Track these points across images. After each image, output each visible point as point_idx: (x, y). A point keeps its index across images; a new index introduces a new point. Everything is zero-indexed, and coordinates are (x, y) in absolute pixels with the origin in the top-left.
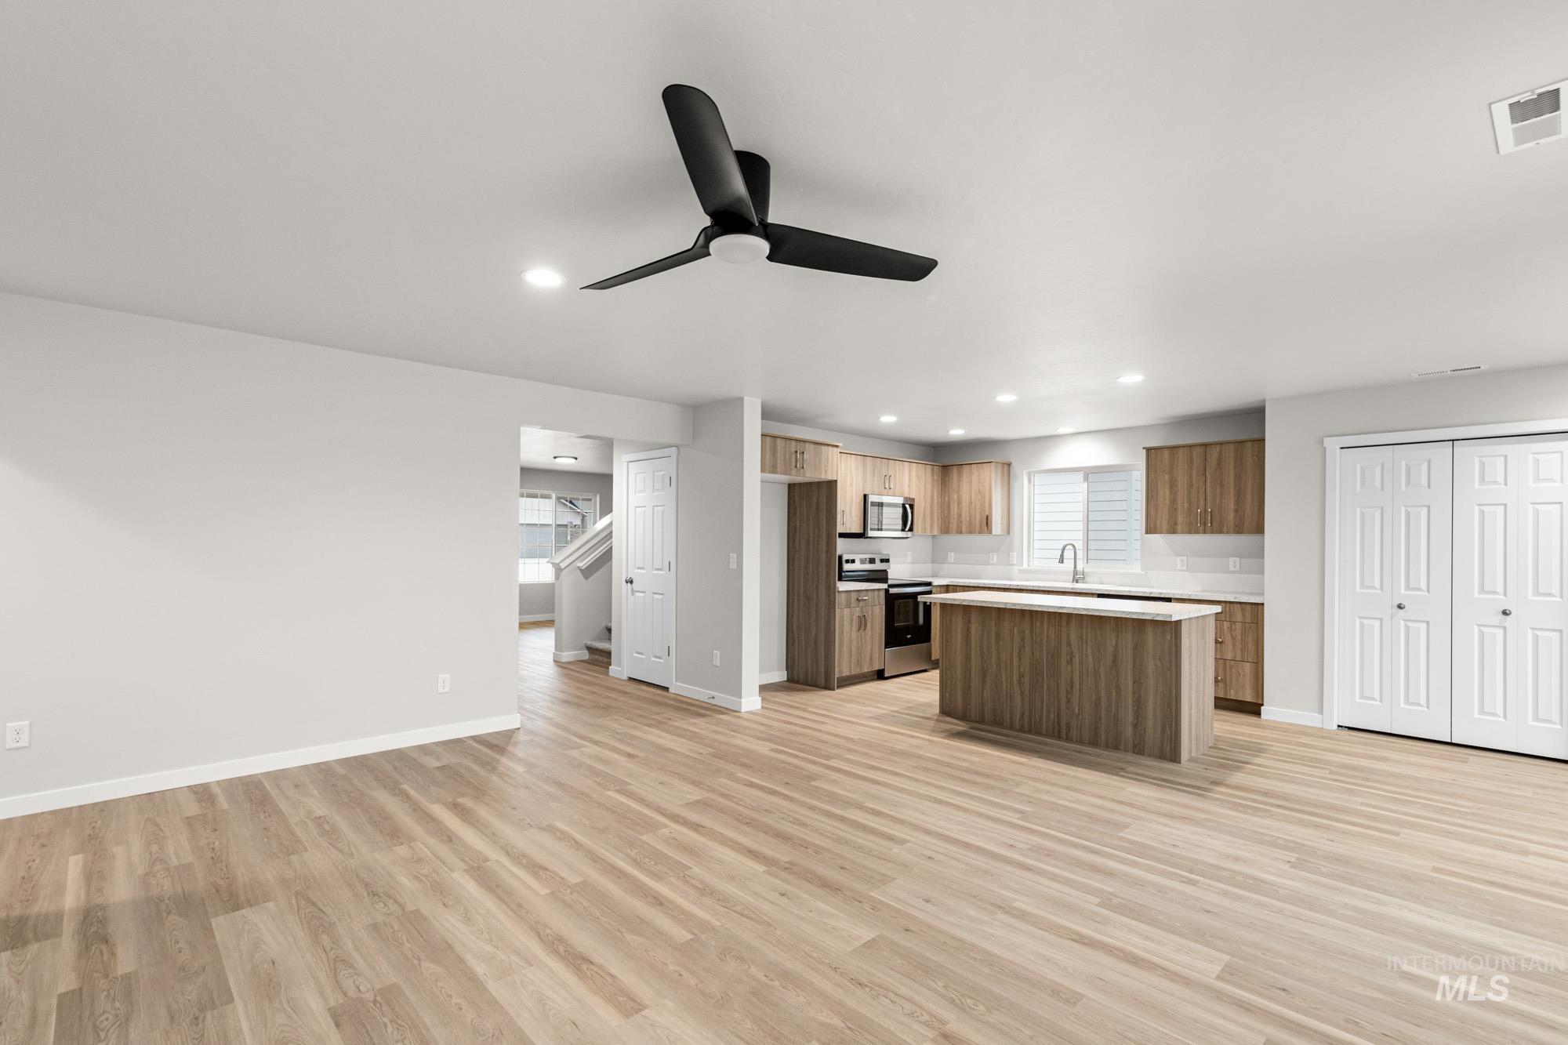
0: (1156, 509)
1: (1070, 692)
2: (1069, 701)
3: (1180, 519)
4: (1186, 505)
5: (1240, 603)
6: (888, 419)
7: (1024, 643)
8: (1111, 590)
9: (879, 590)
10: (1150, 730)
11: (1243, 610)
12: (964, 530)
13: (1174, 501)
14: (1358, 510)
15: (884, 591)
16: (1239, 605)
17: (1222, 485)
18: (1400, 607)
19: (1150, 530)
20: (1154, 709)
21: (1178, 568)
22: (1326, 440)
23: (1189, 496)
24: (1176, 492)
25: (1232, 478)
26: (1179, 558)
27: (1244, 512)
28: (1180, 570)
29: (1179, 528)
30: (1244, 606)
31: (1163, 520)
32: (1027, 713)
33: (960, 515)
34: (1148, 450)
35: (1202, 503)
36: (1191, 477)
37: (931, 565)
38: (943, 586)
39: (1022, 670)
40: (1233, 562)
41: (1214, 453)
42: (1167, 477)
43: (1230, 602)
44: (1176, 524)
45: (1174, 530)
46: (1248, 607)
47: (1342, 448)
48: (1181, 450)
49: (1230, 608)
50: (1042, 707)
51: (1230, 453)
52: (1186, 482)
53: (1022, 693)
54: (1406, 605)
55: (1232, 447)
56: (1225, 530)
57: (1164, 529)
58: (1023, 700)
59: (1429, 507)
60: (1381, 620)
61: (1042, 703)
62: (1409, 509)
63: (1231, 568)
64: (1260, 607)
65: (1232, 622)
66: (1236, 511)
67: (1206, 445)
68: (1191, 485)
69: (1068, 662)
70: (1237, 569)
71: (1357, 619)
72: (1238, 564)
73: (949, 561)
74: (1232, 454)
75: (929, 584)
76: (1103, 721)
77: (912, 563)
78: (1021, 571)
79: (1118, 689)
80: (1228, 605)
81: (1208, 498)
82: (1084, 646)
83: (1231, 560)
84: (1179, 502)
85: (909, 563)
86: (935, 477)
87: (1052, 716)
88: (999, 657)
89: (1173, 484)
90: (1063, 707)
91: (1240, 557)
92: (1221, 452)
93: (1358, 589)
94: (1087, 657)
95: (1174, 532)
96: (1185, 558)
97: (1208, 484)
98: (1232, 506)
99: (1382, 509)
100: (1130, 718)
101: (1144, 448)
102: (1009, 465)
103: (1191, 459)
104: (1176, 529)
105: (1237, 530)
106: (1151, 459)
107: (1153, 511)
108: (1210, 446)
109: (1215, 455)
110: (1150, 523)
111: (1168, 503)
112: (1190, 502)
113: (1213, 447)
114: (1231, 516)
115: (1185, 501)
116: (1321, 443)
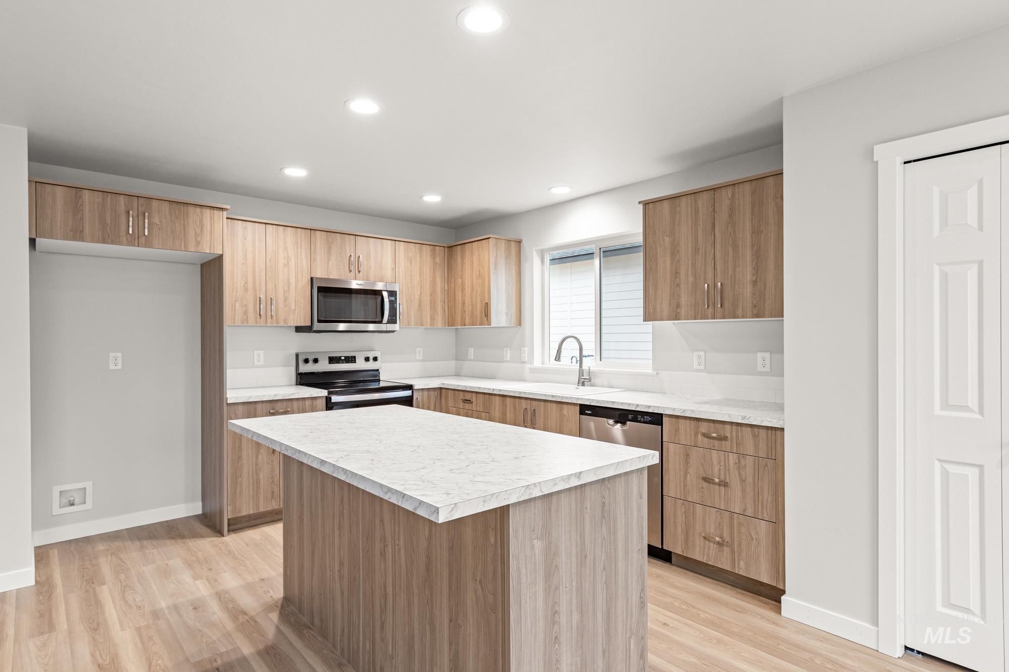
0: (657, 287)
1: (383, 610)
3: (684, 299)
4: (691, 279)
5: (752, 426)
6: (295, 173)
7: (343, 509)
8: (593, 400)
9: (315, 398)
11: (755, 436)
12: (467, 321)
13: (676, 274)
14: (936, 269)
15: (324, 400)
16: (749, 429)
17: (735, 247)
19: (649, 316)
21: (695, 367)
22: (876, 148)
23: (694, 265)
24: (678, 261)
25: (748, 234)
26: (696, 353)
27: (765, 285)
28: (698, 371)
29: (683, 311)
30: (756, 430)
31: (664, 305)
33: (464, 303)
34: (646, 204)
35: (710, 275)
36: (696, 238)
37: (454, 361)
38: (435, 389)
39: (342, 554)
40: (762, 359)
41: (726, 197)
42: (667, 239)
43: (738, 424)
44: (678, 306)
45: (676, 316)
46: (763, 433)
47: (905, 163)
48: (686, 200)
49: (737, 431)
51: (745, 194)
52: (690, 245)
53: (342, 593)
55: (747, 187)
56: (740, 312)
57: (666, 315)
58: (343, 607)
60: (980, 467)
61: (359, 619)
63: (760, 368)
64: (779, 433)
65: (741, 455)
66: (755, 283)
67: (714, 189)
68: (696, 251)
70: (767, 369)
71: (937, 464)
72: (768, 361)
73: (469, 358)
75: (410, 387)
77: (423, 361)
78: (533, 370)
79: (433, 628)
80: (734, 428)
81: (718, 267)
83: (760, 355)
84: (683, 277)
85: (420, 361)
86: (438, 260)
89: (674, 251)
90: (378, 636)
91: (771, 352)
93: (937, 411)
95: (677, 318)
96: (702, 354)
97: (718, 246)
98: (749, 276)
99: (981, 264)
101: (640, 203)
102: (519, 242)
103: (697, 211)
104: (679, 313)
105: (755, 312)
106: (648, 218)
107: (651, 292)
108: (719, 191)
109: (726, 202)
110: (649, 306)
111: (668, 275)
112: (695, 275)
113: (724, 191)
114: (747, 291)
115: (690, 273)
116: (871, 155)
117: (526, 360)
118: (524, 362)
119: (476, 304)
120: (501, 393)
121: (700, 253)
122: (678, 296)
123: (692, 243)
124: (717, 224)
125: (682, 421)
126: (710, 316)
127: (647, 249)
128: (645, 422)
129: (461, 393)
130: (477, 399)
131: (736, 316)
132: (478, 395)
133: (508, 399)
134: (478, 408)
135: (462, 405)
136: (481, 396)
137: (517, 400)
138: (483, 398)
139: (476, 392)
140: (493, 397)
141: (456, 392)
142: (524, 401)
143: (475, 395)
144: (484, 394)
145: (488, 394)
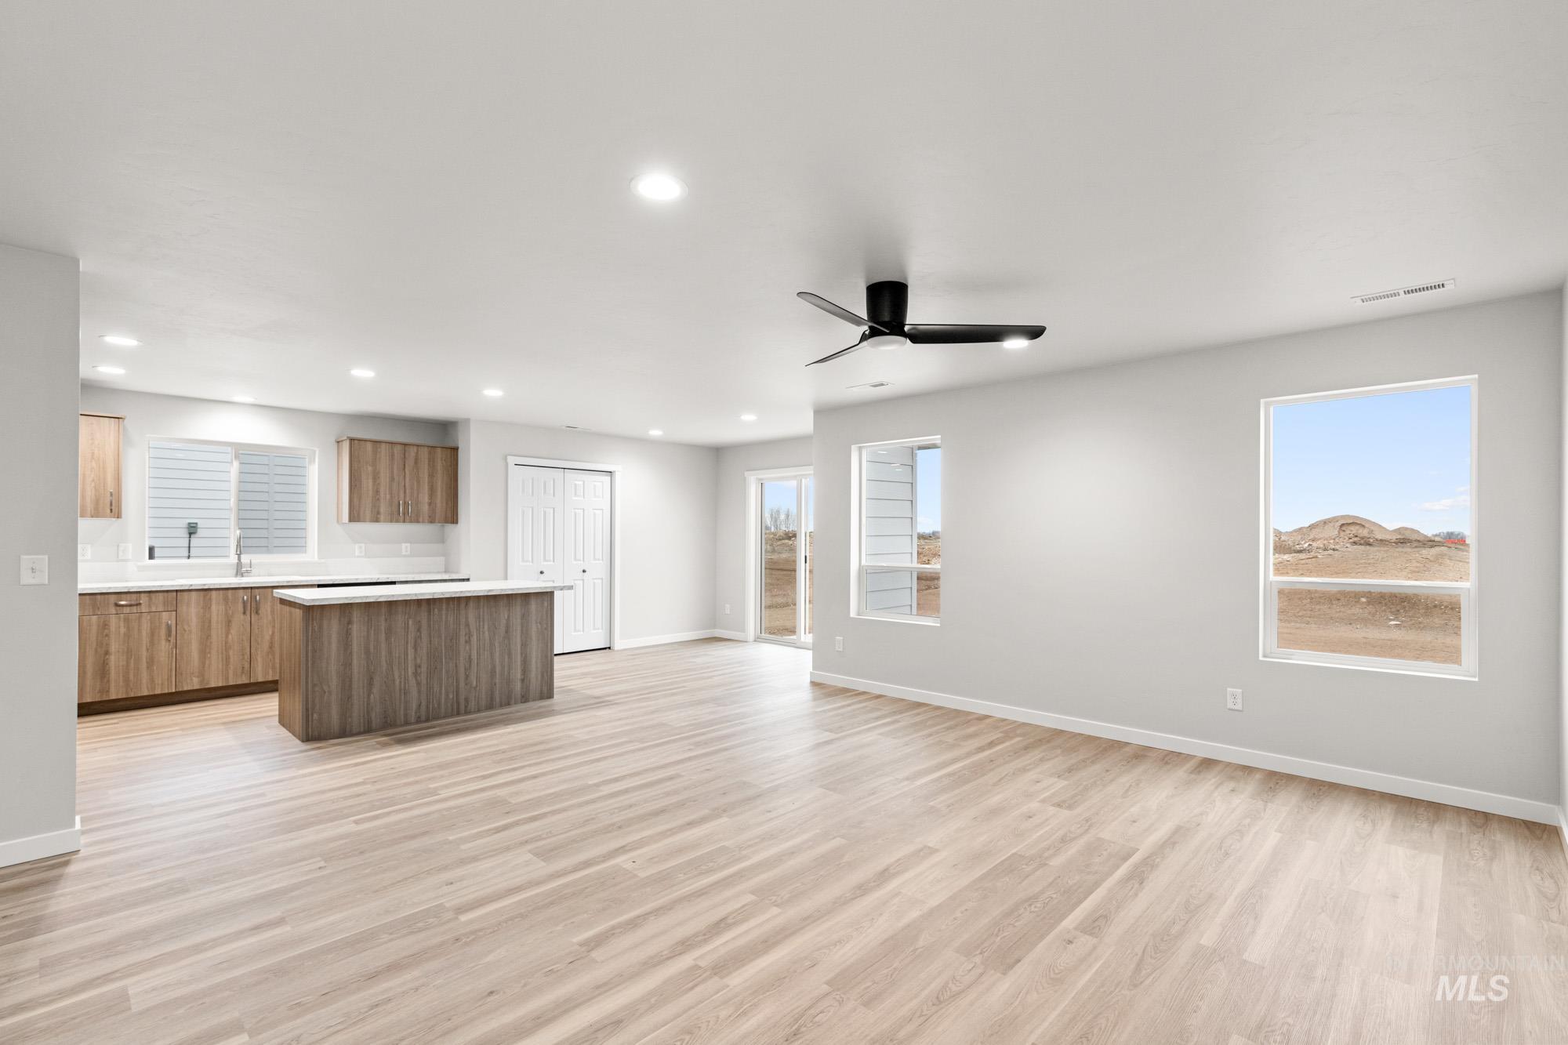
0: (360, 498)
1: (468, 669)
3: (383, 509)
4: (388, 496)
7: (421, 633)
10: (533, 681)
13: (377, 492)
14: (522, 507)
17: (418, 481)
18: (542, 573)
19: (354, 517)
20: (536, 662)
21: (356, 554)
22: (509, 457)
23: (390, 488)
24: (378, 484)
25: (427, 476)
26: (357, 546)
27: (436, 505)
28: (358, 557)
29: (382, 517)
31: (368, 513)
32: (424, 703)
34: (351, 440)
35: (402, 495)
36: (392, 472)
39: (419, 660)
40: (405, 548)
41: (412, 451)
42: (370, 468)
44: (378, 513)
47: (519, 465)
48: (383, 445)
50: (441, 690)
51: (424, 454)
52: (388, 475)
53: (419, 684)
54: (545, 572)
55: (426, 449)
56: (421, 520)
57: (368, 517)
58: (419, 692)
59: (554, 509)
61: (441, 687)
62: (546, 509)
63: (404, 553)
66: (430, 504)
67: (405, 445)
68: (392, 479)
69: (466, 642)
70: (409, 553)
72: (409, 549)
74: (426, 456)
76: (497, 685)
79: (510, 654)
81: (407, 491)
82: (482, 624)
83: (404, 545)
84: (382, 493)
87: (451, 697)
88: (390, 653)
89: (376, 477)
90: (462, 684)
91: (411, 543)
92: (417, 453)
93: (521, 563)
94: (484, 633)
95: (376, 520)
96: (363, 545)
97: (407, 479)
98: (426, 499)
99: (532, 508)
100: (519, 676)
101: (347, 438)
103: (393, 455)
104: (379, 518)
105: (430, 520)
106: (354, 449)
107: (356, 500)
108: (408, 446)
109: (413, 454)
110: (353, 512)
111: (371, 493)
112: (391, 494)
113: (412, 447)
114: (425, 508)
115: (387, 493)
116: (505, 459)
117: (130, 557)
118: (127, 561)
120: (206, 587)
121: (395, 481)
122: (378, 507)
124: (407, 465)
126: (402, 520)
127: (352, 472)
129: (113, 596)
130: (150, 599)
131: (418, 522)
132: (153, 595)
133: (214, 593)
134: (154, 609)
135: (113, 610)
136: (160, 594)
137: (230, 591)
138: (164, 597)
139: (150, 592)
140: (185, 594)
141: (99, 597)
142: (241, 591)
143: (147, 595)
144: (167, 591)
145: (177, 591)
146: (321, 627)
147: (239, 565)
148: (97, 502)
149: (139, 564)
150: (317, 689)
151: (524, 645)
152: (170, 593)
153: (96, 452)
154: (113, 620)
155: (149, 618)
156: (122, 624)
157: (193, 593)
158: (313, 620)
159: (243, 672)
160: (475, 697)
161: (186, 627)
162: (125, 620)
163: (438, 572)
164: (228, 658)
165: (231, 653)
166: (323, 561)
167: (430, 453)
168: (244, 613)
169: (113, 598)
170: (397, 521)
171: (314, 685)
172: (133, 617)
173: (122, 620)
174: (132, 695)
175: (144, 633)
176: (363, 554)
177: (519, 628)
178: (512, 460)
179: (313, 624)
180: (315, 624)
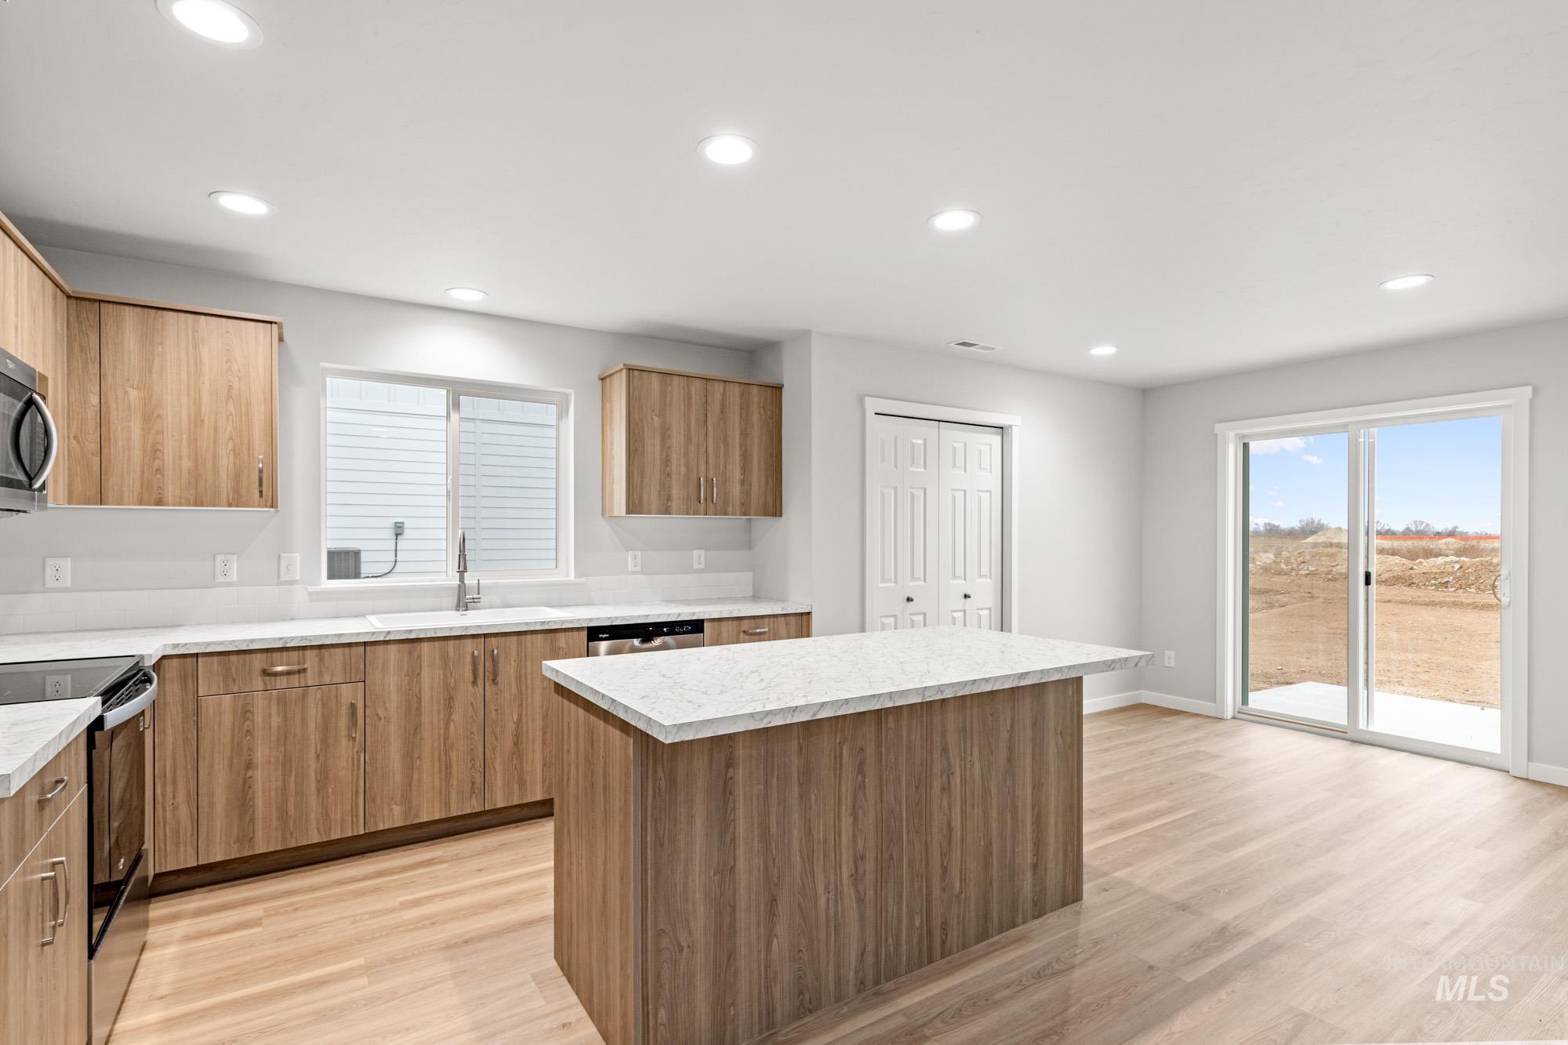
0: (642, 474)
1: (946, 854)
2: (945, 870)
3: (676, 492)
4: (683, 470)
8: (616, 618)
10: (1051, 864)
13: (666, 461)
14: (880, 489)
17: (726, 443)
18: (909, 600)
19: (634, 506)
20: (1055, 826)
21: (630, 570)
22: (867, 399)
23: (686, 454)
24: (669, 447)
25: (738, 434)
26: (630, 552)
27: (751, 485)
28: (633, 573)
29: (674, 505)
31: (652, 495)
32: (870, 948)
34: (630, 370)
35: (703, 468)
36: (689, 426)
39: (860, 843)
40: (698, 557)
41: (716, 393)
42: (657, 421)
44: (669, 498)
45: (667, 510)
48: (675, 380)
50: (900, 909)
51: (735, 391)
52: (682, 432)
53: (860, 901)
54: (914, 599)
55: (737, 388)
56: (730, 510)
57: (654, 506)
58: (862, 921)
59: (925, 490)
60: (895, 616)
61: (900, 903)
62: (914, 491)
63: (696, 566)
66: (742, 482)
67: (706, 379)
68: (689, 440)
69: (943, 789)
70: (702, 567)
71: (879, 619)
72: (703, 559)
74: (737, 399)
76: (995, 884)
79: (1014, 811)
81: (711, 460)
83: (696, 553)
84: (674, 466)
87: (917, 923)
88: (808, 832)
89: (665, 436)
90: (936, 891)
91: (706, 550)
92: (724, 391)
93: (880, 584)
95: (667, 511)
96: (639, 553)
97: (710, 440)
98: (737, 475)
99: (896, 489)
100: (1029, 859)
101: (623, 367)
103: (689, 398)
104: (670, 506)
105: (743, 511)
106: (633, 386)
107: (636, 476)
108: (712, 382)
109: (718, 397)
110: (633, 495)
111: (658, 462)
112: (687, 466)
113: (716, 384)
114: (736, 490)
115: (682, 463)
116: (861, 402)
118: (292, 583)
119: (215, 457)
120: (412, 636)
121: (693, 443)
122: (669, 487)
123: (684, 431)
124: (709, 416)
125: (724, 624)
126: (702, 511)
127: (631, 426)
128: (684, 633)
129: (259, 656)
130: (321, 660)
131: (726, 514)
132: (326, 653)
133: (425, 645)
134: (327, 679)
135: (259, 683)
136: (339, 651)
137: (451, 643)
138: (344, 655)
139: (320, 647)
140: (380, 648)
141: (234, 658)
142: (469, 642)
143: (315, 652)
144: (350, 645)
145: (365, 644)
146: (672, 781)
147: (462, 588)
148: (237, 478)
149: (311, 588)
150: (665, 943)
151: (1037, 786)
152: (354, 649)
153: (236, 385)
154: (259, 703)
155: (319, 696)
156: (274, 708)
157: (393, 648)
158: (655, 764)
159: (472, 792)
160: (958, 915)
161: (380, 712)
162: (279, 699)
163: (744, 599)
164: (448, 766)
165: (454, 756)
166: (583, 580)
167: (742, 395)
168: (474, 682)
169: (258, 662)
170: (696, 513)
171: (659, 934)
172: (294, 694)
173: (274, 701)
174: (293, 845)
175: (312, 726)
176: (638, 569)
177: (1029, 750)
178: (872, 405)
179: (655, 772)
180: (660, 774)
